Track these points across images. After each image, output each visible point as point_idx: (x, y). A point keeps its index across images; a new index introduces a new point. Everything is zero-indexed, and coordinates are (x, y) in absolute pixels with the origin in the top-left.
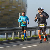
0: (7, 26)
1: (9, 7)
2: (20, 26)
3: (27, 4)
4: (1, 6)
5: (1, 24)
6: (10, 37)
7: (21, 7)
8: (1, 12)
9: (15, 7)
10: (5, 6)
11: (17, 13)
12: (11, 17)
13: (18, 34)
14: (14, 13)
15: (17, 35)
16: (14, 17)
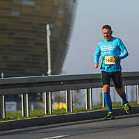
2: (49, 72)
6: (14, 108)
9: (32, 3)
11: (40, 24)
12: (17, 38)
13: (41, 100)
14: (30, 23)
15: (41, 104)
16: (28, 39)
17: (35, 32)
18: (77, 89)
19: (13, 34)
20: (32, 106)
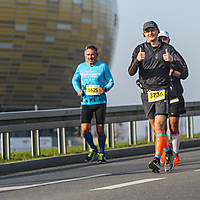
0: (36, 101)
1: (45, 25)
3: (116, 16)
4: (13, 23)
5: (15, 96)
7: (91, 25)
8: (15, 46)
9: (68, 27)
10: (30, 24)
11: (78, 51)
12: (52, 66)
14: (66, 50)
16: (63, 67)
17: (71, 59)
18: (120, 122)
19: (47, 62)
20: (70, 142)
